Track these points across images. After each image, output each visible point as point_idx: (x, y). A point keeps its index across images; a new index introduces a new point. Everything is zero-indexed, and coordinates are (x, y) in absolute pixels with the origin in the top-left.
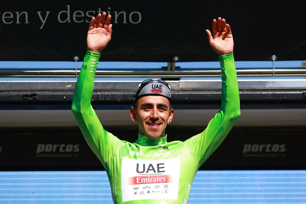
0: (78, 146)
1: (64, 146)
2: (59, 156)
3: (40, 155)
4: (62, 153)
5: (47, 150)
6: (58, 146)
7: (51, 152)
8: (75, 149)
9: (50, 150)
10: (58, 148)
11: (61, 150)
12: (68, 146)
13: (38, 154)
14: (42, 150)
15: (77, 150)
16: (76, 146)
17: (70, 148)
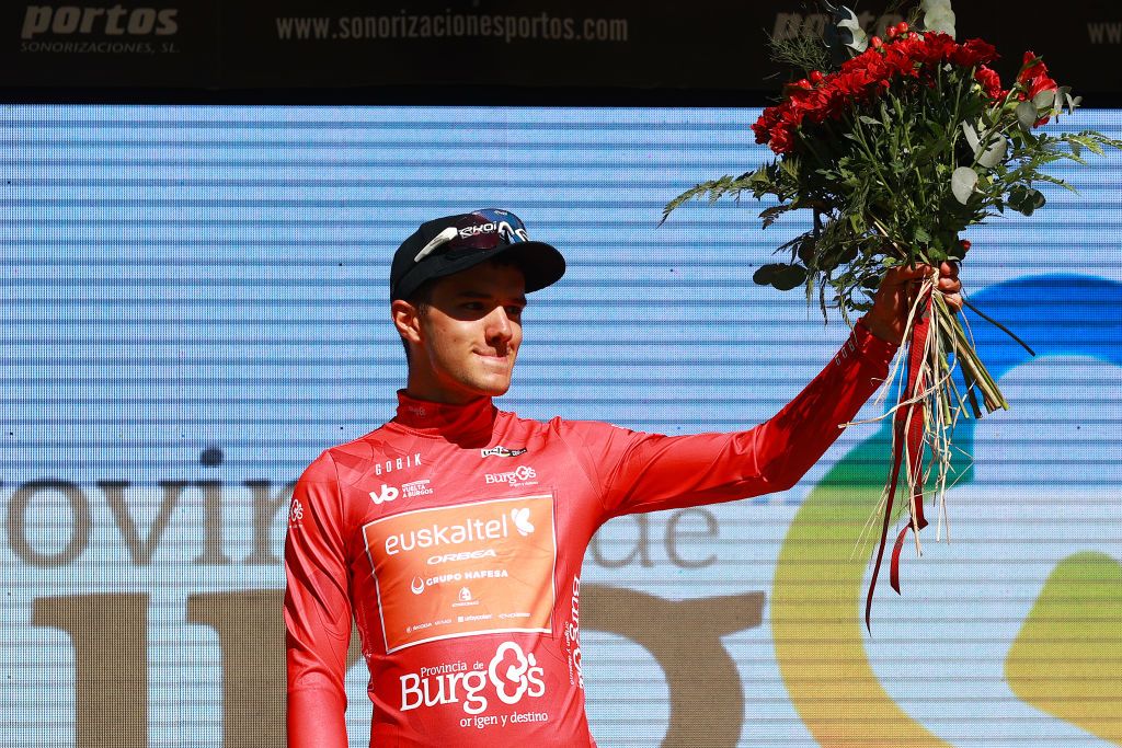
0: (173, 12)
1: (124, 12)
2: (104, 48)
3: (34, 47)
4: (114, 39)
5: (59, 28)
6: (100, 12)
7: (76, 36)
8: (163, 26)
9: (71, 28)
10: (100, 22)
11: (111, 28)
12: (136, 14)
13: (28, 41)
14: (42, 28)
15: (171, 28)
16: (165, 15)
17: (142, 21)
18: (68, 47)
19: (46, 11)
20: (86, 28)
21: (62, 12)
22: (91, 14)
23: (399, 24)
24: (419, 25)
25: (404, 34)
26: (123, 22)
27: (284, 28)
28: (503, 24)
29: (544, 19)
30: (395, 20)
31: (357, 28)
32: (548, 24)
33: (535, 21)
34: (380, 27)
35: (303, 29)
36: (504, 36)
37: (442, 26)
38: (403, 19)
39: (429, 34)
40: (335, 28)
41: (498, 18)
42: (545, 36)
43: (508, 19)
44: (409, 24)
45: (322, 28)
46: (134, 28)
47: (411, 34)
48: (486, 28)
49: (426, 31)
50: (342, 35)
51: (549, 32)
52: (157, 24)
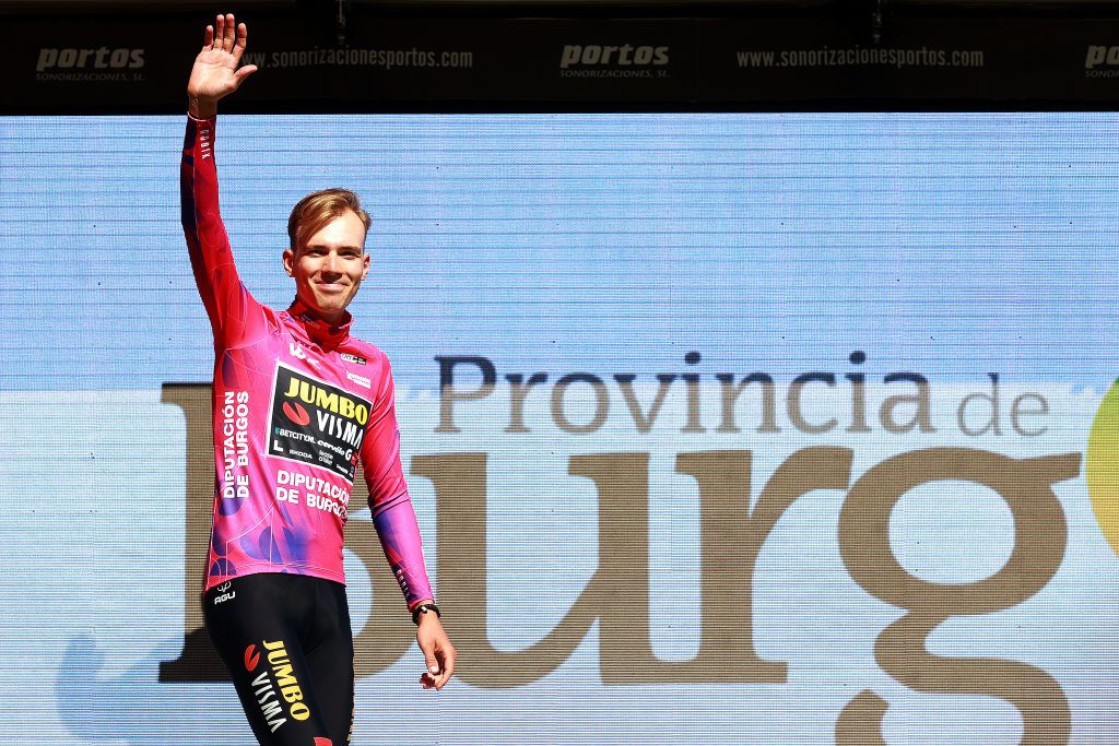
1: (631, 49)
5: (586, 60)
6: (615, 49)
7: (598, 66)
8: (658, 59)
9: (594, 60)
10: (615, 56)
11: (623, 60)
12: (640, 51)
14: (575, 60)
17: (644, 55)
19: (578, 49)
20: (605, 60)
21: (588, 49)
22: (608, 50)
23: (823, 56)
24: (837, 56)
25: (826, 63)
26: (631, 56)
27: (742, 59)
28: (896, 56)
29: (925, 52)
30: (820, 53)
31: (793, 59)
32: (928, 55)
33: (918, 53)
34: (810, 58)
35: (756, 59)
36: (896, 64)
37: (853, 57)
38: (826, 52)
39: (843, 62)
40: (777, 59)
41: (892, 51)
42: (925, 63)
43: (899, 52)
44: (829, 56)
45: (769, 59)
46: (638, 60)
47: (832, 63)
48: (884, 58)
49: (841, 60)
50: (783, 64)
51: (928, 60)
52: (654, 57)
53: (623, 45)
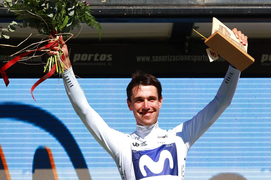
0: (111, 55)
1: (99, 55)
2: (94, 64)
3: (76, 64)
4: (96, 62)
5: (82, 59)
6: (93, 55)
7: (87, 61)
8: (108, 59)
9: (85, 59)
10: (93, 58)
11: (96, 59)
12: (102, 56)
13: (75, 63)
14: (78, 59)
15: (110, 59)
16: (109, 56)
17: (103, 57)
18: (85, 64)
19: (79, 55)
21: (83, 55)
22: (90, 56)
23: (167, 58)
24: (172, 58)
25: (168, 60)
26: (98, 58)
27: (139, 59)
28: (193, 58)
29: (204, 56)
30: (166, 57)
31: (157, 59)
32: (205, 57)
33: (201, 57)
34: (163, 58)
35: (143, 59)
36: (194, 61)
37: (178, 58)
38: (168, 57)
39: (175, 60)
40: (151, 59)
41: (192, 56)
42: (204, 60)
43: (195, 56)
44: (170, 58)
45: (148, 59)
46: (101, 59)
47: (170, 60)
48: (189, 59)
49: (174, 59)
50: (153, 61)
51: (205, 59)
52: (107, 58)
53: (95, 54)
